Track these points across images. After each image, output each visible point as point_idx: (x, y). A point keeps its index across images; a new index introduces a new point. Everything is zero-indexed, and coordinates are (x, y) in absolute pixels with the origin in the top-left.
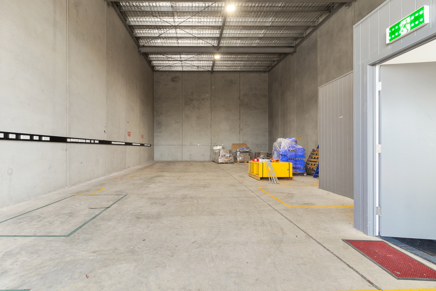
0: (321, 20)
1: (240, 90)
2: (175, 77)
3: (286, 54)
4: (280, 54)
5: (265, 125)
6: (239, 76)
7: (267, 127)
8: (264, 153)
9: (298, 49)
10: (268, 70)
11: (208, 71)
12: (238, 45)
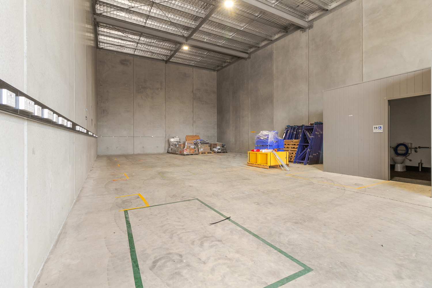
0: (277, 37)
1: (193, 84)
2: (125, 60)
3: (239, 58)
4: (234, 57)
5: (214, 119)
6: (192, 70)
7: (216, 120)
8: (220, 144)
9: (252, 56)
10: (217, 69)
11: (163, 60)
12: (205, 40)
